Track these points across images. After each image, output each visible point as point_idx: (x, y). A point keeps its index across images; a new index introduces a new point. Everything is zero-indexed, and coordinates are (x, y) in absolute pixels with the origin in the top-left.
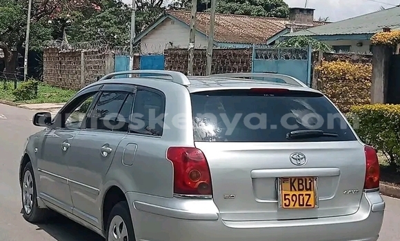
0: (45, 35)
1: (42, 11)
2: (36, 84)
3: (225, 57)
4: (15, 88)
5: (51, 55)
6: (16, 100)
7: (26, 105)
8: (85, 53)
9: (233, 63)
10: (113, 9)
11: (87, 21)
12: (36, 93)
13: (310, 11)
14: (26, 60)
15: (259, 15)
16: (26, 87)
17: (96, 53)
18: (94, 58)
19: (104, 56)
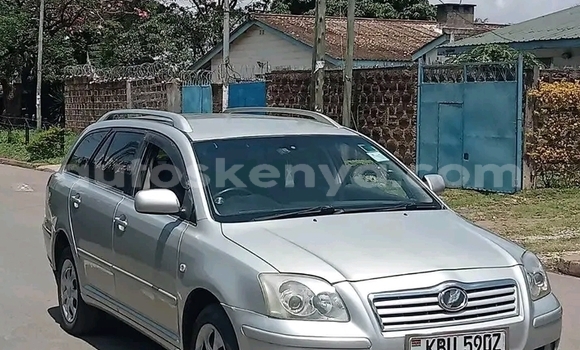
0: (65, 57)
1: (58, 22)
2: (62, 133)
3: (370, 81)
4: (27, 139)
5: (78, 88)
6: (32, 159)
7: (49, 167)
8: (133, 83)
9: (383, 89)
10: (164, 15)
11: (125, 35)
12: (62, 146)
13: (469, 8)
14: (38, 97)
15: (387, 17)
16: (48, 139)
17: (150, 82)
18: (148, 89)
19: (164, 87)
